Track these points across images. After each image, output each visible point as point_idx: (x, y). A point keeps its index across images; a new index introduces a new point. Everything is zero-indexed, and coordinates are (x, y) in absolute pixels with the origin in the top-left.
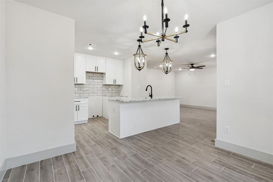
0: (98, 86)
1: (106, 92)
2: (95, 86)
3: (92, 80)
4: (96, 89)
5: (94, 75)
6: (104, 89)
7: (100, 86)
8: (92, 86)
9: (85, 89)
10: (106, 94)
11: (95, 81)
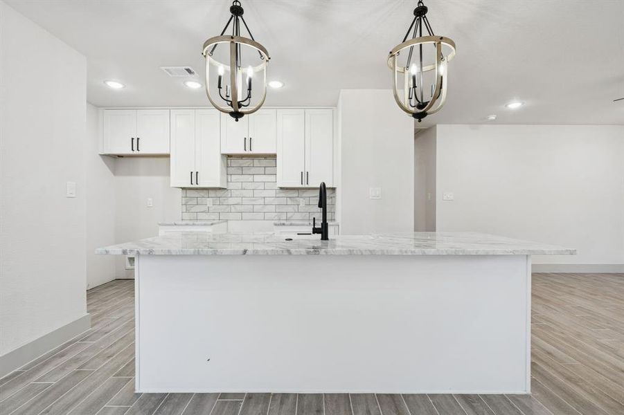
0: (265, 194)
1: (290, 209)
2: (257, 193)
3: (250, 178)
4: (261, 202)
5: (256, 161)
6: (283, 201)
7: (273, 193)
8: (250, 194)
9: (231, 201)
10: (289, 215)
11: (257, 178)
